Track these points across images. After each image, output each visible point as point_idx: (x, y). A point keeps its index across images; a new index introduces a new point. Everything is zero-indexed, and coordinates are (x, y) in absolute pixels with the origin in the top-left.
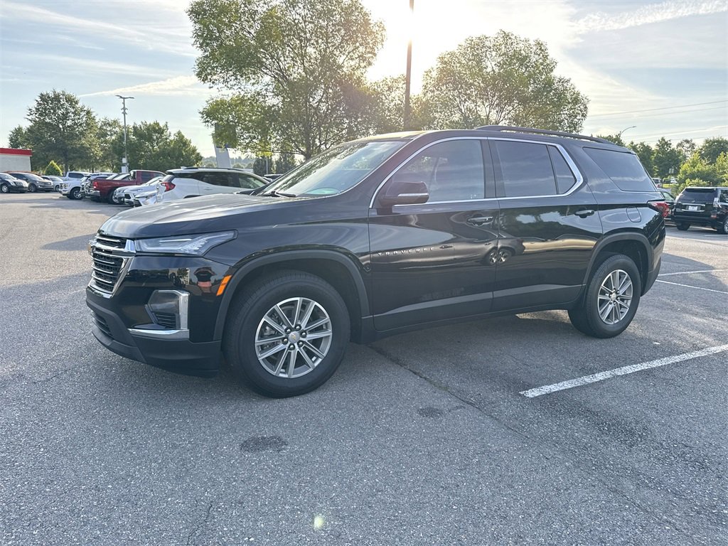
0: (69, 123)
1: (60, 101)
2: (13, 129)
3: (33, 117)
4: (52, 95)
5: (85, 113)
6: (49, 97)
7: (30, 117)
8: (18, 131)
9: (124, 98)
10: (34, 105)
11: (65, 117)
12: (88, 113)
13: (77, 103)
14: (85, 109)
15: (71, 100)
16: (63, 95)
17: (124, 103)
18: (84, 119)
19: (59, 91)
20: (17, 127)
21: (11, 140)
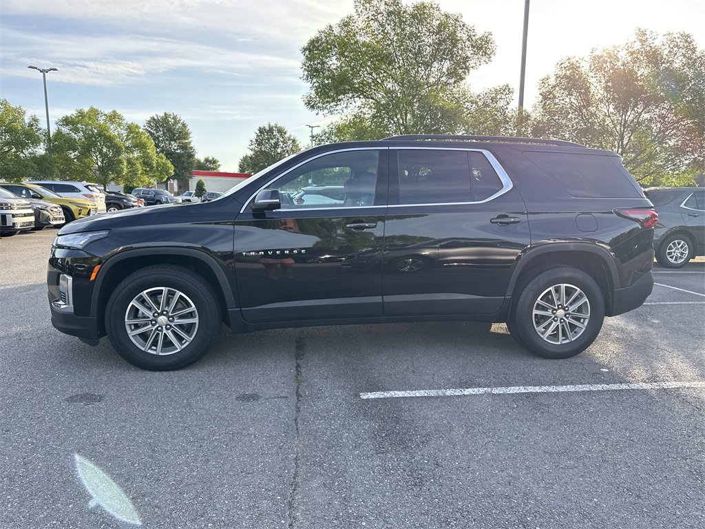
0: (279, 150)
1: (273, 133)
2: (242, 158)
3: (253, 147)
4: (267, 128)
5: (291, 142)
6: (265, 130)
7: (251, 147)
8: (245, 159)
9: (312, 127)
10: (254, 137)
11: (276, 145)
12: (294, 141)
13: (285, 133)
14: (292, 138)
15: (281, 131)
16: (276, 127)
17: (312, 132)
18: (291, 146)
19: (273, 124)
20: (245, 155)
21: (240, 166)
